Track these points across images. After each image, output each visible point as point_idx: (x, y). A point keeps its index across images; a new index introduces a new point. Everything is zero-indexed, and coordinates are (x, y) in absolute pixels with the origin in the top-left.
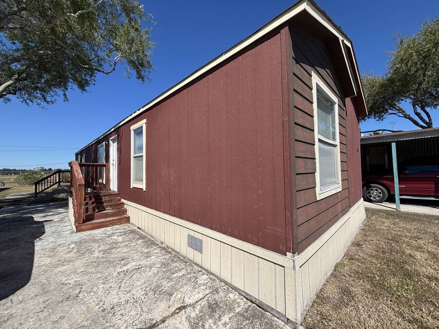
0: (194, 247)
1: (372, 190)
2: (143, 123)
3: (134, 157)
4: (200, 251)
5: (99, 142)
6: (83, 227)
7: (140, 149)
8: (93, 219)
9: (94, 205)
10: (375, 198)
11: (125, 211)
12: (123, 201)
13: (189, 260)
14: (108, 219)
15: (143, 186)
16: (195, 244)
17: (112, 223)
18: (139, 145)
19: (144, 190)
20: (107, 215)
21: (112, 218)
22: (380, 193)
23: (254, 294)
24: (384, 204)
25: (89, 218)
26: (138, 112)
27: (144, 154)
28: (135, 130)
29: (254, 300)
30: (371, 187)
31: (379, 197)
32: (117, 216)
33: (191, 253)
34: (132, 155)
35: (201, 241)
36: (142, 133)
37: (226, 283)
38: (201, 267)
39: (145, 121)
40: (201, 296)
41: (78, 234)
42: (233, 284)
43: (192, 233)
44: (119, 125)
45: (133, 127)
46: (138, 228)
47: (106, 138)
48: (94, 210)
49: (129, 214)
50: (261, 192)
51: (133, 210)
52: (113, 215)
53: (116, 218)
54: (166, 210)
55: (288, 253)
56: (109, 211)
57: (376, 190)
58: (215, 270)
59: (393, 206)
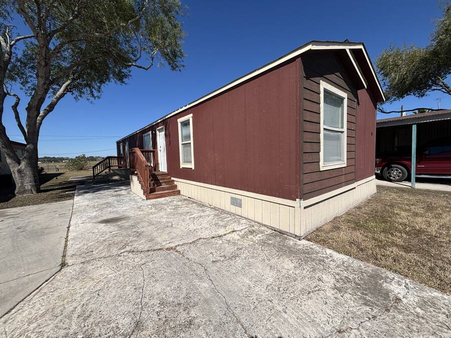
0: (235, 204)
1: (392, 170)
2: (190, 117)
3: (182, 144)
4: (240, 206)
5: (144, 131)
6: (150, 196)
7: (188, 137)
8: (155, 191)
9: (153, 182)
10: (394, 177)
11: (176, 186)
12: (172, 178)
13: (232, 213)
14: (165, 192)
15: (192, 166)
16: (236, 202)
17: (168, 195)
18: (186, 133)
19: (193, 169)
20: (164, 189)
21: (168, 191)
22: (400, 173)
23: (277, 226)
24: (404, 183)
25: (152, 191)
26: (184, 108)
27: (192, 141)
28: (182, 123)
29: (276, 230)
30: (392, 167)
31: (398, 176)
32: (170, 190)
33: (233, 209)
34: (180, 142)
35: (241, 200)
36: (189, 124)
37: (259, 223)
38: (241, 216)
39: (191, 115)
40: (244, 227)
41: (148, 201)
42: (263, 223)
43: (234, 196)
44: (166, 117)
45: (180, 120)
46: (189, 197)
47: (153, 128)
48: (154, 186)
49: (179, 188)
50: (281, 164)
51: (182, 185)
52: (168, 189)
53: (170, 191)
54: (213, 182)
55: (297, 199)
56: (164, 186)
57: (396, 170)
58: (251, 217)
59: (409, 184)
